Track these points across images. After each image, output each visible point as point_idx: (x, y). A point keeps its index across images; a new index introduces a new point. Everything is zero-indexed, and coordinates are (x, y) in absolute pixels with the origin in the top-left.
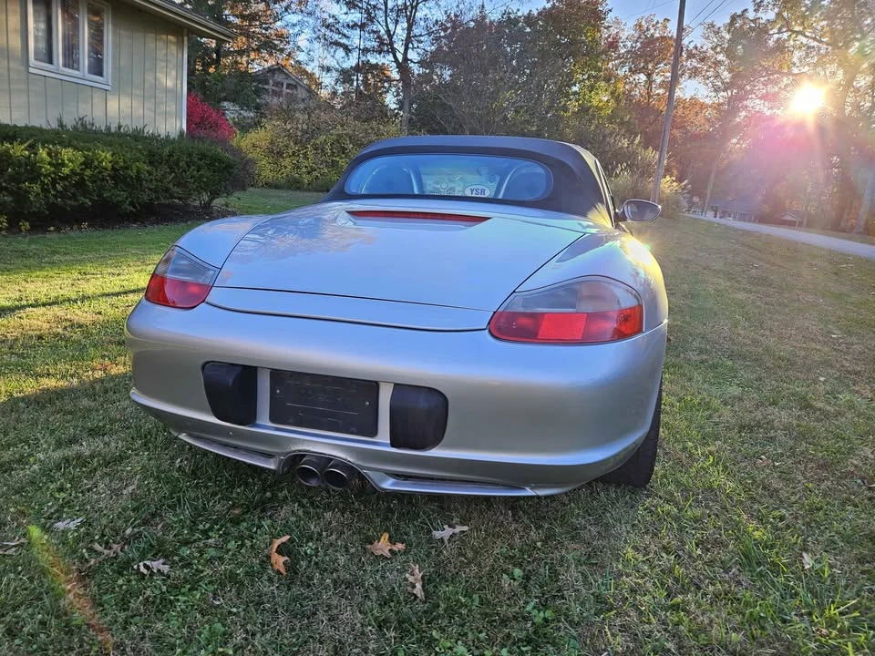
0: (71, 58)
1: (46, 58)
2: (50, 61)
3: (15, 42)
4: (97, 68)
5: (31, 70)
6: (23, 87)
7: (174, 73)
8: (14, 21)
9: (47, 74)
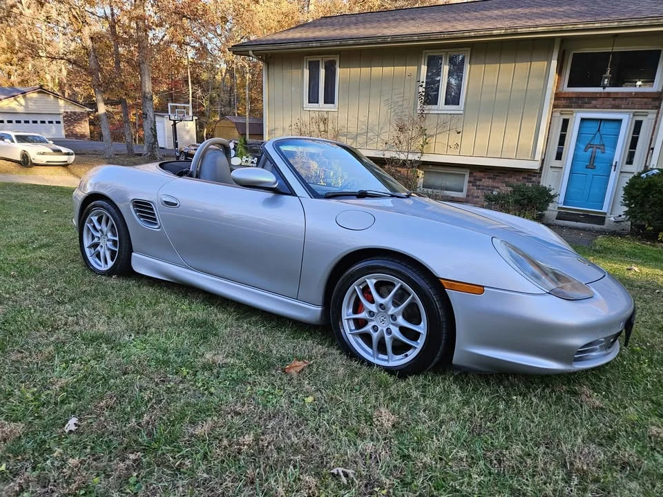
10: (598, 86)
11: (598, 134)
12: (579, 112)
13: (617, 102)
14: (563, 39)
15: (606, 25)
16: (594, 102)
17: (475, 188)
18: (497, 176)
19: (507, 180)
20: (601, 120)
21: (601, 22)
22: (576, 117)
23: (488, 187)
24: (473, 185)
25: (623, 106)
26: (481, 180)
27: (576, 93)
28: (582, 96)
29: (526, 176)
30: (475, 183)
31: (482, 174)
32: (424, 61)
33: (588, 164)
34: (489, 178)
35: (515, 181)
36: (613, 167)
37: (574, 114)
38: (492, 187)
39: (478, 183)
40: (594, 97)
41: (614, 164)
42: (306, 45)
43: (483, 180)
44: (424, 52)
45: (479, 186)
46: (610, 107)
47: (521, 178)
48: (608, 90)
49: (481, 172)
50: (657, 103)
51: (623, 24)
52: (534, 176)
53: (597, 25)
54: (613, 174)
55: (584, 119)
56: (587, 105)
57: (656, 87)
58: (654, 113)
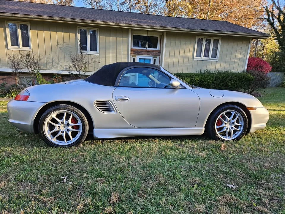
0: (206, 55)
2: (200, 56)
3: (191, 54)
4: (215, 56)
5: (194, 59)
6: (192, 64)
7: (244, 53)
8: (192, 49)
9: (198, 60)
10: (145, 47)
12: (138, 56)
13: (149, 53)
14: (132, 30)
15: (147, 27)
20: (144, 59)
21: (146, 26)
25: (151, 54)
28: (138, 50)
32: (78, 31)
40: (142, 51)
42: (10, 15)
44: (78, 27)
48: (148, 49)
50: (159, 54)
51: (152, 27)
55: (139, 59)
56: (141, 54)
57: (158, 49)
58: (158, 57)
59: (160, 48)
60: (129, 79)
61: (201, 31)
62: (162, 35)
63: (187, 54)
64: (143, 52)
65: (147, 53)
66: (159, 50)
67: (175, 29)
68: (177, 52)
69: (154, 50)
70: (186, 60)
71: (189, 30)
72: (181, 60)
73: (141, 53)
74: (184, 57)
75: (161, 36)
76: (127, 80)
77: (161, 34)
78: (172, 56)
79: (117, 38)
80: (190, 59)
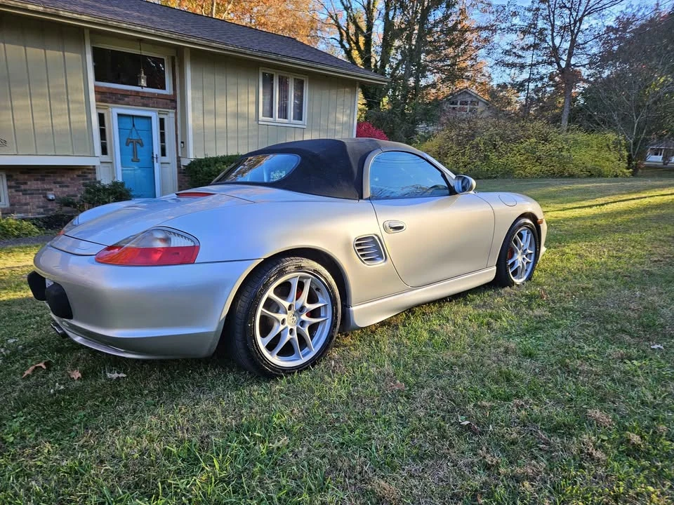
0: (284, 113)
1: (268, 114)
2: (271, 116)
3: (252, 109)
4: (299, 116)
5: (260, 123)
6: (256, 133)
7: (348, 112)
8: (252, 98)
9: (269, 124)
11: (134, 129)
12: (114, 107)
13: (145, 101)
14: (92, 31)
16: (126, 99)
17: (21, 193)
18: (45, 176)
19: (59, 180)
20: (133, 116)
22: (113, 111)
23: (38, 190)
24: (16, 191)
25: (151, 105)
26: (26, 183)
27: (109, 88)
28: (115, 92)
29: (80, 173)
30: (19, 187)
31: (26, 177)
33: (132, 158)
34: (37, 180)
35: (69, 179)
36: (155, 159)
37: (110, 109)
38: (42, 190)
39: (23, 187)
40: (125, 94)
41: (155, 156)
43: (29, 183)
45: (25, 190)
46: (140, 104)
47: (75, 176)
49: (22, 173)
50: (173, 104)
52: (90, 173)
53: (124, 25)
54: (156, 165)
55: (119, 115)
56: (121, 101)
57: (168, 91)
58: (172, 112)
59: (174, 89)
60: (95, 173)
61: (274, 57)
62: (174, 55)
63: (243, 109)
64: (127, 96)
65: (139, 100)
66: (172, 93)
67: (217, 46)
68: (220, 101)
69: (158, 94)
70: (242, 123)
71: (248, 52)
72: (232, 123)
73: (123, 100)
74: (237, 116)
75: (173, 58)
76: (90, 176)
77: (173, 53)
78: (210, 112)
79: (47, 51)
80: (252, 122)
